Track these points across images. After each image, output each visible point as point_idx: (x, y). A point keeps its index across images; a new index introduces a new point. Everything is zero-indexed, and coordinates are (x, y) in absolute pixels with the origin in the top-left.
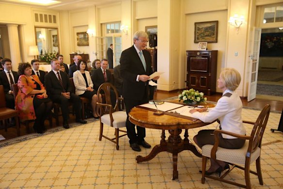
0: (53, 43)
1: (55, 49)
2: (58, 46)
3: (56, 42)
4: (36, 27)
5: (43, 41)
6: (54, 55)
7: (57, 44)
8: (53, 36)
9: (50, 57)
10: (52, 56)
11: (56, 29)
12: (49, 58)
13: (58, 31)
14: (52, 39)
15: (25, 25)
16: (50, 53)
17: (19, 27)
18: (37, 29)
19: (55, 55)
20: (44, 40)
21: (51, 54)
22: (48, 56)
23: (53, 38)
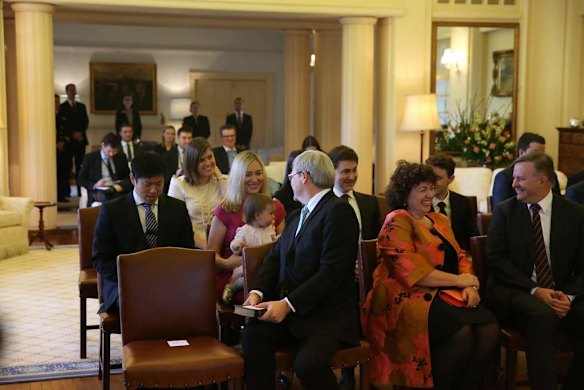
0: (490, 83)
1: (501, 108)
2: (513, 95)
3: (503, 80)
4: (436, 24)
5: (453, 74)
6: (493, 131)
7: (508, 86)
8: (497, 56)
9: (478, 137)
10: (487, 133)
11: (514, 26)
12: (473, 141)
13: (517, 37)
14: (491, 66)
15: (401, 17)
16: (479, 120)
17: (381, 24)
18: (440, 29)
19: (499, 130)
20: (459, 72)
21: (483, 126)
22: (472, 134)
23: (496, 62)
